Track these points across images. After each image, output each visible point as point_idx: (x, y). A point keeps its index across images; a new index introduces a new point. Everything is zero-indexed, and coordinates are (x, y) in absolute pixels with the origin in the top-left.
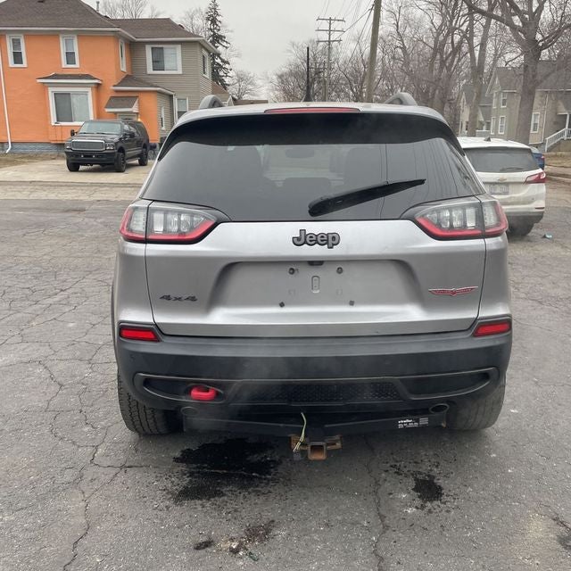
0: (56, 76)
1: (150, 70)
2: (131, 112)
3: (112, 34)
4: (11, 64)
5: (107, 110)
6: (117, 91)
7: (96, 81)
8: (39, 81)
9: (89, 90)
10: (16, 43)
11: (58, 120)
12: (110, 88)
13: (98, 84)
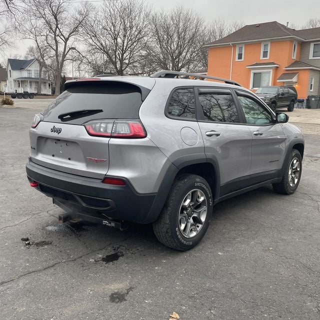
0: (257, 64)
1: (311, 57)
2: (292, 82)
3: (289, 39)
4: (237, 60)
5: (278, 81)
6: (287, 70)
7: (276, 66)
8: (247, 67)
9: (271, 70)
10: (241, 49)
11: (253, 87)
12: (283, 69)
13: (277, 67)
